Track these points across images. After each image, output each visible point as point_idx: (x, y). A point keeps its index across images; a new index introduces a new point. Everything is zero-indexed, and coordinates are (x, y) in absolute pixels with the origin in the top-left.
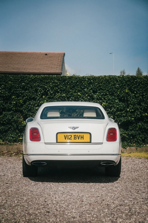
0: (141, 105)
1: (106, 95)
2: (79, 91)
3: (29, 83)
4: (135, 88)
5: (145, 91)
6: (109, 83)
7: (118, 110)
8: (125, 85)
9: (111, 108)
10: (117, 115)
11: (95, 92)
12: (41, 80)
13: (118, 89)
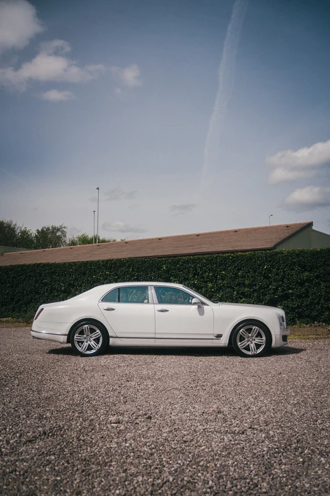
0: (283, 282)
1: (249, 272)
2: (224, 270)
3: (183, 265)
4: (276, 263)
5: (286, 266)
6: (252, 260)
7: (261, 288)
8: (266, 261)
9: (255, 285)
10: (262, 293)
11: (239, 270)
12: (194, 261)
13: (260, 265)
